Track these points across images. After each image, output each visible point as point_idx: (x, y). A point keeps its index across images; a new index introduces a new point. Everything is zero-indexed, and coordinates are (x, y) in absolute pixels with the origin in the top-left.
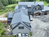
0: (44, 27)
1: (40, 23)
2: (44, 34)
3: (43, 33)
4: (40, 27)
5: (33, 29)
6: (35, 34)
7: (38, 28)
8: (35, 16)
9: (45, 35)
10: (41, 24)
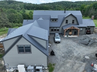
0: (84, 55)
1: (77, 47)
2: (82, 69)
3: (79, 67)
4: (75, 54)
5: (59, 57)
6: (60, 67)
7: (69, 56)
8: (66, 36)
9: (85, 70)
10: (77, 49)
